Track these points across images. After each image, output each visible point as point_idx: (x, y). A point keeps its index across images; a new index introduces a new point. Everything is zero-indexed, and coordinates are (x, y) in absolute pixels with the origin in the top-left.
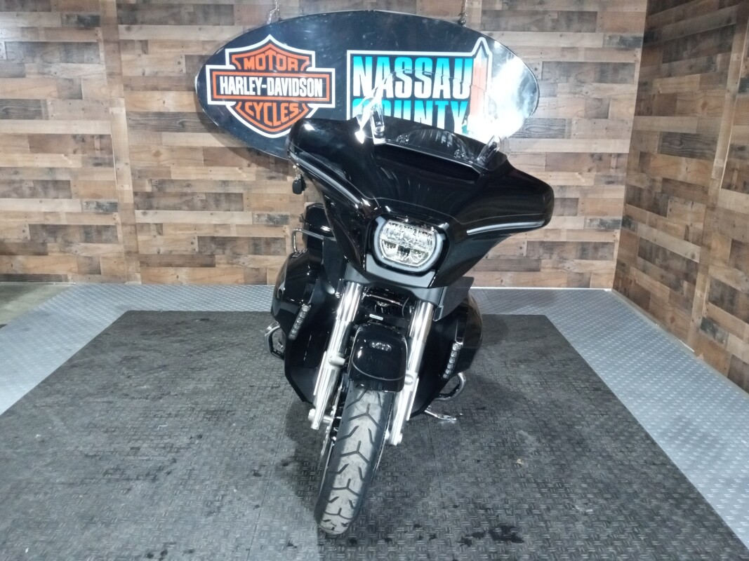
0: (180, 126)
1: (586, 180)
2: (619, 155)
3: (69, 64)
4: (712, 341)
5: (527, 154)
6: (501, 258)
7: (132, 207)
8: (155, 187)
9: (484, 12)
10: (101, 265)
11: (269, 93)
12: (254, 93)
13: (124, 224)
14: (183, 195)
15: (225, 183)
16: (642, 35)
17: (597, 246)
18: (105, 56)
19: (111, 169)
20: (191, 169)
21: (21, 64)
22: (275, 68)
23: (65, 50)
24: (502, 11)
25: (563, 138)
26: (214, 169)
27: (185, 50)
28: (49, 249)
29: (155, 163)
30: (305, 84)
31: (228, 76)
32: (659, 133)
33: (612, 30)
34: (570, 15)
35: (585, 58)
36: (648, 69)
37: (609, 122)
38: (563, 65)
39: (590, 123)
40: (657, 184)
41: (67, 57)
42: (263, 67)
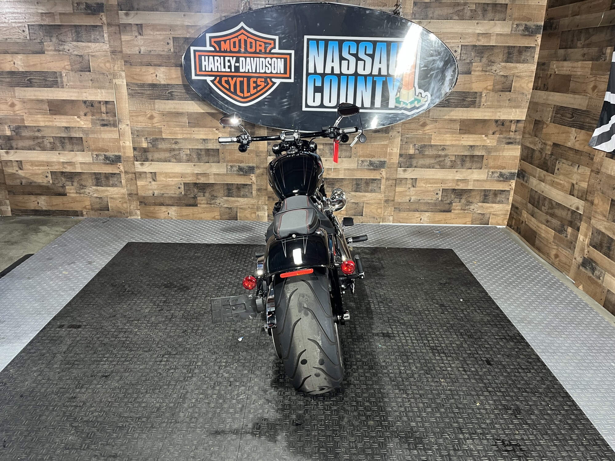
0: (170, 95)
1: (490, 141)
2: (518, 121)
3: (79, 43)
4: (591, 277)
5: (445, 120)
6: (421, 201)
7: (132, 159)
8: (150, 145)
9: (415, 4)
10: (109, 205)
11: (241, 70)
12: (229, 70)
13: (126, 172)
14: (172, 150)
15: (204, 140)
16: (543, 24)
17: (496, 193)
18: (109, 36)
19: (115, 129)
20: (178, 130)
21: (41, 43)
22: (246, 50)
23: (76, 32)
24: (430, 3)
25: (475, 107)
26: (196, 129)
27: (172, 33)
28: (67, 191)
29: (150, 125)
30: (270, 63)
31: (209, 56)
32: (553, 106)
33: (519, 19)
34: (486, 6)
35: (496, 42)
36: (546, 52)
37: (512, 95)
38: (477, 48)
39: (496, 95)
40: (548, 147)
41: (78, 37)
42: (237, 49)
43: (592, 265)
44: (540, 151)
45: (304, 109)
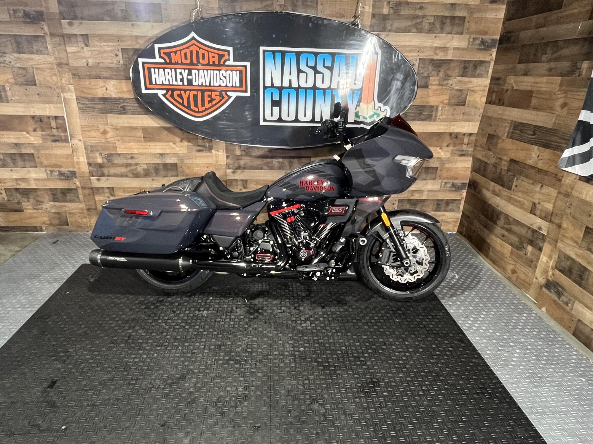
0: (122, 109)
1: (444, 153)
2: (471, 134)
3: (21, 55)
7: (87, 175)
8: (105, 161)
9: (373, 16)
10: (68, 220)
11: (194, 83)
12: (181, 83)
13: (83, 188)
14: (128, 165)
15: (161, 155)
16: (498, 37)
17: (448, 202)
18: (53, 47)
19: (67, 144)
20: (133, 144)
22: (198, 62)
23: (16, 42)
24: (388, 15)
25: (431, 121)
26: (152, 144)
27: (120, 44)
28: (24, 207)
29: (104, 140)
30: (224, 75)
31: (159, 69)
32: (510, 122)
33: (476, 33)
34: (444, 18)
35: (453, 56)
36: (501, 67)
37: (466, 109)
38: (435, 62)
39: (451, 109)
40: (504, 163)
41: (19, 47)
42: (188, 61)
43: (558, 290)
44: (494, 166)
45: (262, 123)
